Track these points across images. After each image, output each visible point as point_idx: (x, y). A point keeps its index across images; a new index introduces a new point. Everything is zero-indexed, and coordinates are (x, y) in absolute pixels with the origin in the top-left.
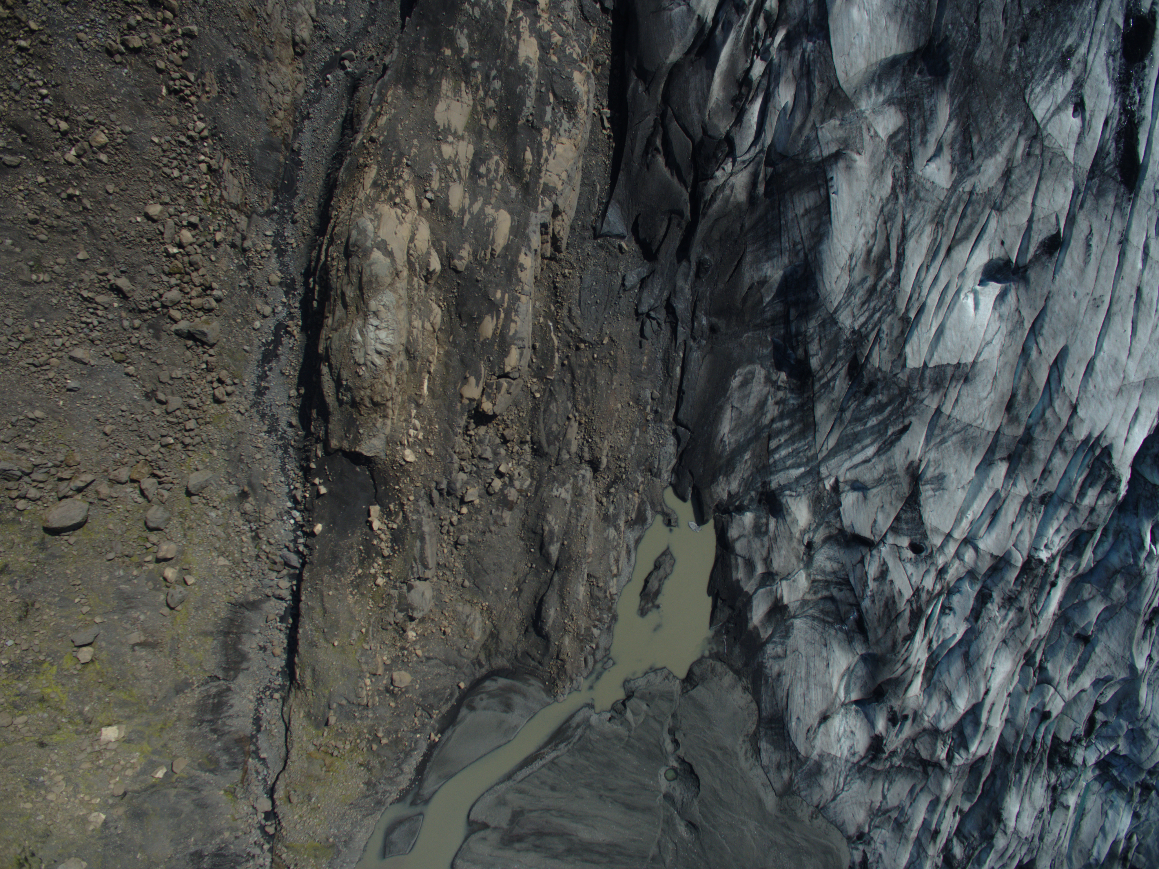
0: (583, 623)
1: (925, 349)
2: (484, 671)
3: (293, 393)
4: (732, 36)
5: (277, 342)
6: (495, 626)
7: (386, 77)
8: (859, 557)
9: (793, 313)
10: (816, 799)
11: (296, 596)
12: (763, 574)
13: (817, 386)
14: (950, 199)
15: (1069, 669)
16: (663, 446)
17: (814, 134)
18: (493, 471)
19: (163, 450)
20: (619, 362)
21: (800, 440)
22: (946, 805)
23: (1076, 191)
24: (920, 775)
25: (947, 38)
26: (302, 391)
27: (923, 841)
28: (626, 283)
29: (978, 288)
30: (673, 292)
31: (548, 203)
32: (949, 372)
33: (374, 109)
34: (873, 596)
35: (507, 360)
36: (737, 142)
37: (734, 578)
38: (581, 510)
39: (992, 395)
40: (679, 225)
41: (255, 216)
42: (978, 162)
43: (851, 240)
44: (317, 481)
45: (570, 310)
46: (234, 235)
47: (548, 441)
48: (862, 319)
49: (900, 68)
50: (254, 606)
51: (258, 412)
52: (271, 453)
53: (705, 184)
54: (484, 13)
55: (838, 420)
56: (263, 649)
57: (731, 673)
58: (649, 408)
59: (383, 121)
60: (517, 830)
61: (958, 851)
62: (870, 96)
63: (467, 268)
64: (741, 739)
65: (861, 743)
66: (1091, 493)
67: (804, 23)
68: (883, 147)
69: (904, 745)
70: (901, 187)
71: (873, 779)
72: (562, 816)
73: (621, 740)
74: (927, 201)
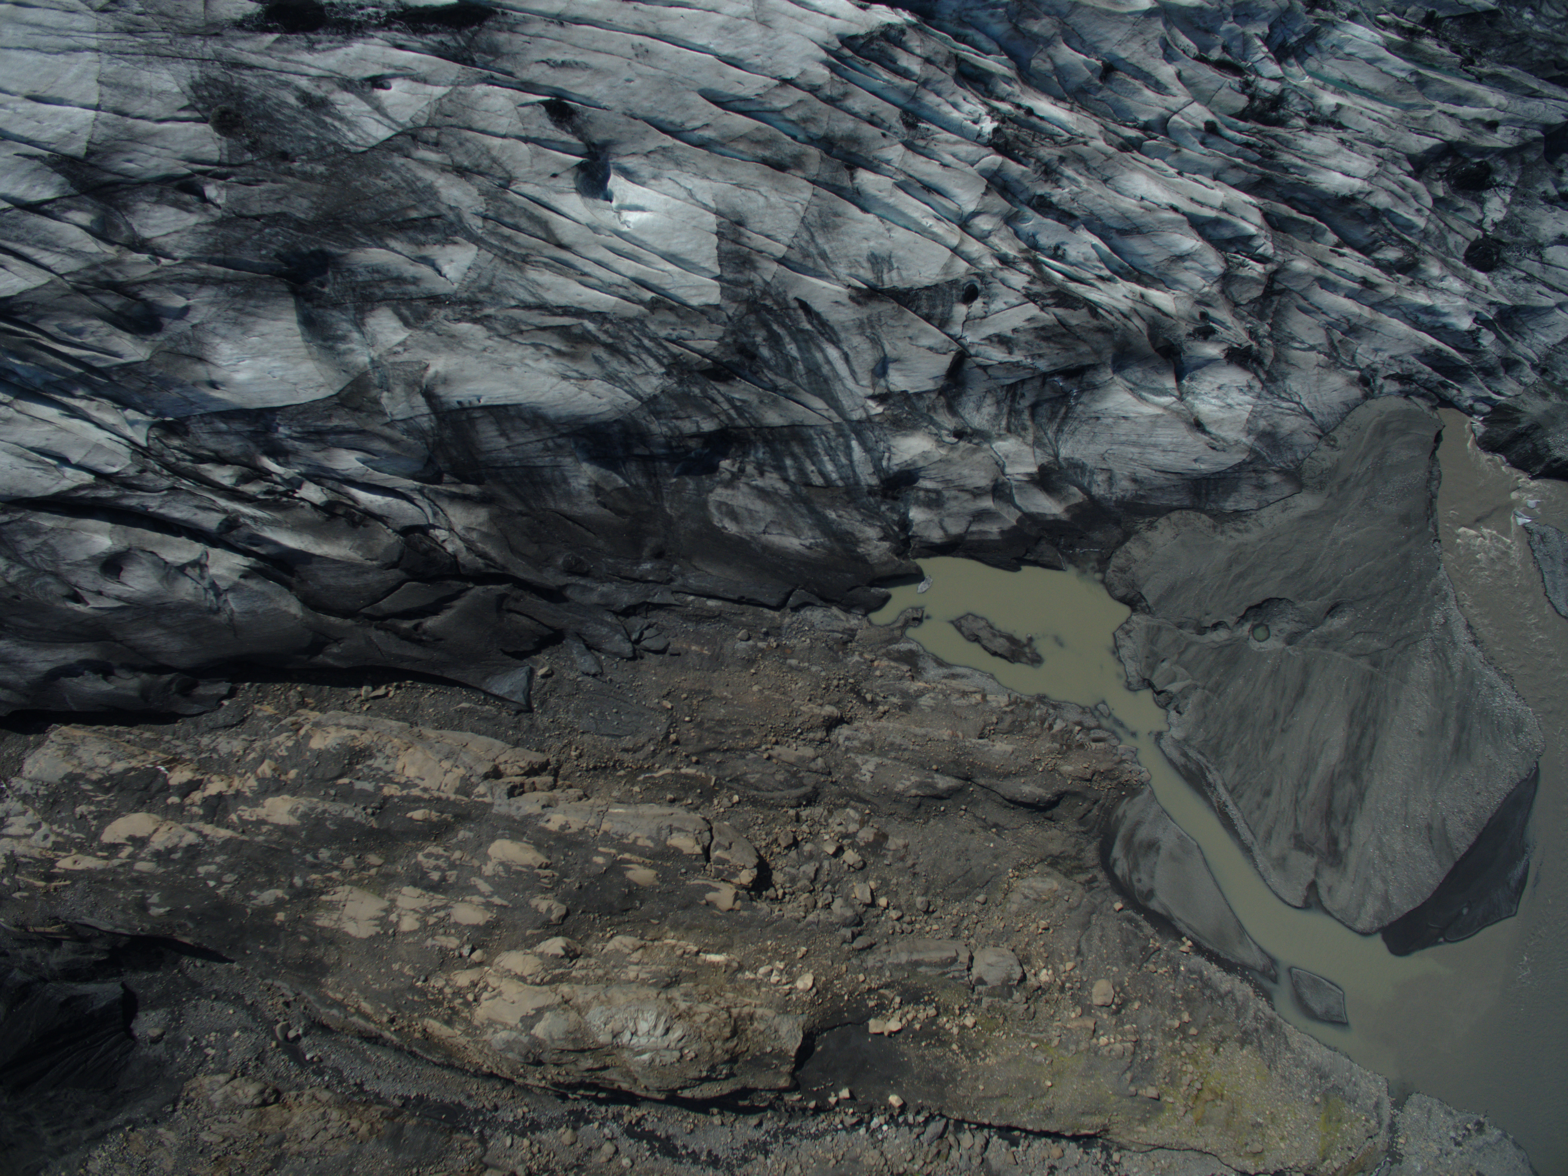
0: (1045, 745)
1: (695, 278)
2: (1101, 876)
3: (717, 1120)
4: (269, 533)
5: (650, 1136)
6: (1042, 861)
7: (310, 998)
8: (977, 370)
9: (639, 451)
10: (1308, 439)
11: (983, 1126)
12: (994, 498)
13: (741, 423)
14: (492, 246)
15: (1149, 93)
16: (812, 625)
17: (400, 424)
18: (834, 861)
20: (697, 686)
21: (814, 446)
22: (1327, 266)
23: (490, 81)
24: (1285, 300)
25: (278, 255)
26: (715, 1110)
27: (1376, 300)
28: (593, 671)
29: (614, 204)
30: (607, 607)
31: (481, 789)
32: (728, 246)
33: (353, 1015)
34: (1033, 357)
35: (686, 851)
36: (408, 522)
37: (998, 537)
38: (892, 744)
39: (762, 189)
40: (517, 600)
41: (485, 1159)
42: (443, 209)
43: (543, 378)
44: (832, 1100)
45: (625, 750)
47: (797, 787)
48: (651, 362)
49: (316, 313)
51: (739, 1166)
52: (794, 1153)
53: (464, 566)
54: (231, 869)
55: (788, 394)
57: (1128, 544)
58: (761, 644)
59: (366, 1007)
60: (1322, 844)
61: (1392, 254)
62: (352, 351)
63: (562, 901)
64: (1219, 538)
65: (1236, 376)
66: (905, 61)
67: (253, 436)
68: (419, 334)
69: (1242, 318)
70: (473, 311)
71: (1287, 362)
72: (1307, 784)
73: (1207, 700)
74: (494, 276)
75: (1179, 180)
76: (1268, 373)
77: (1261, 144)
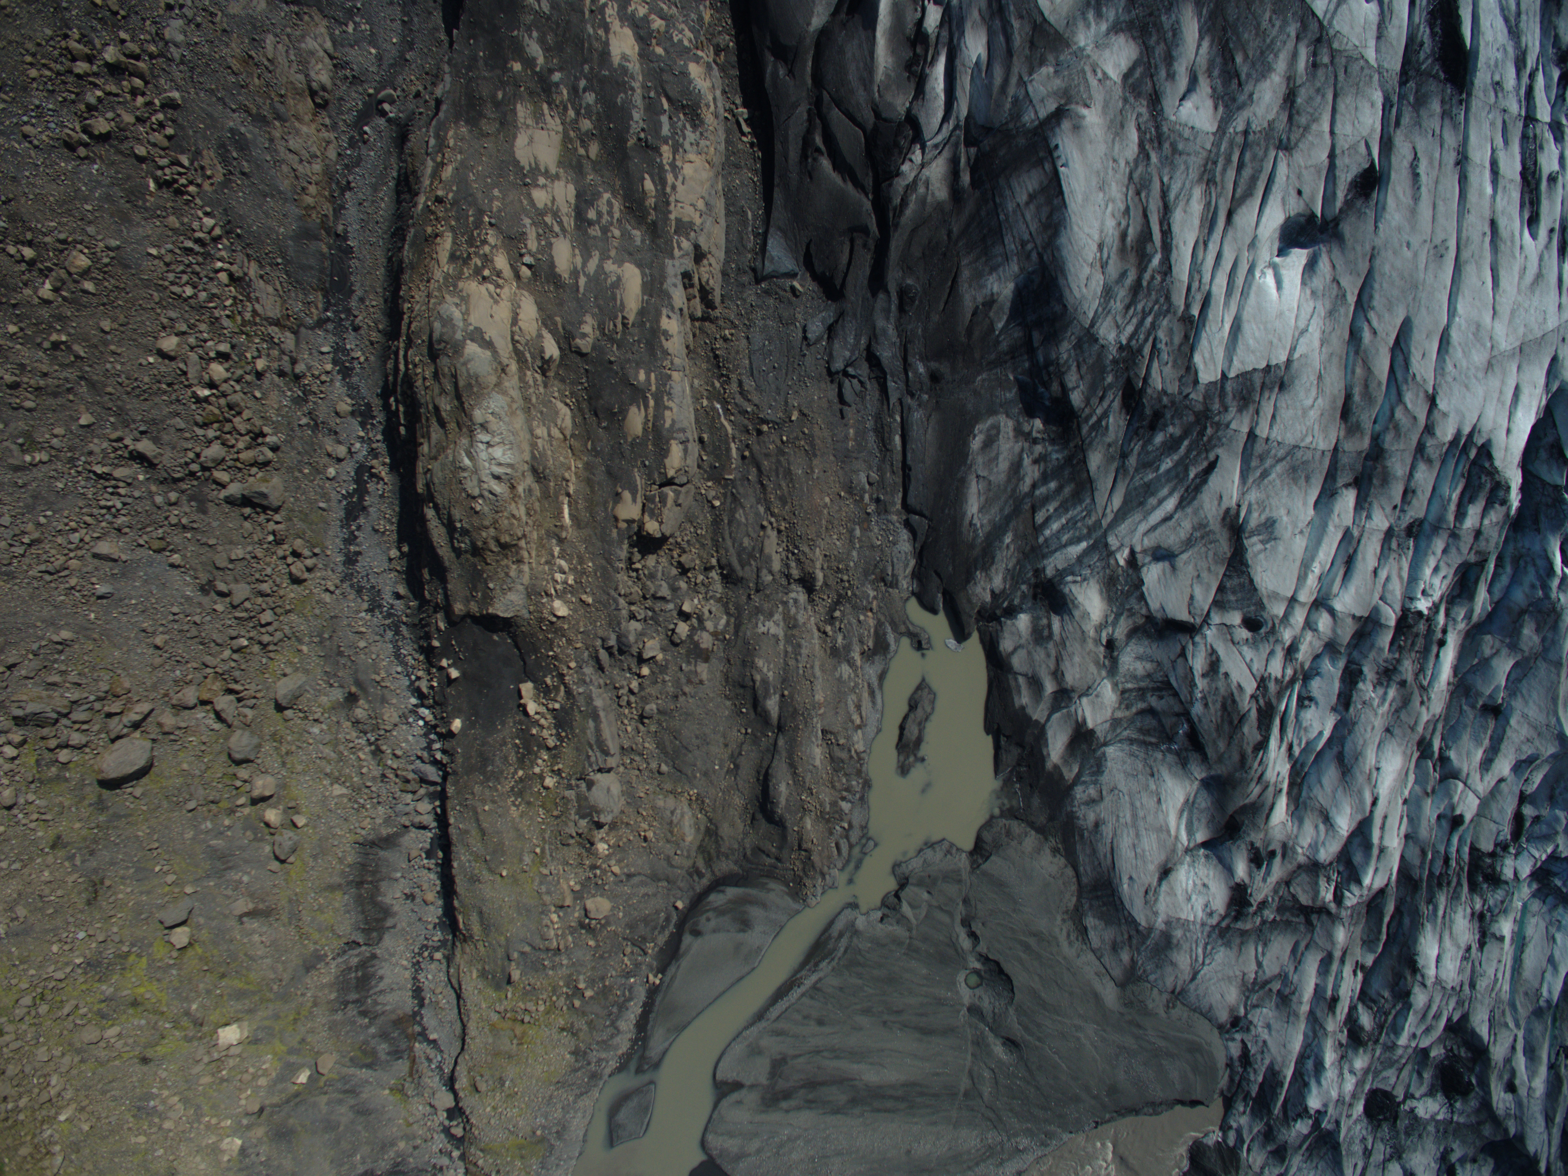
0: (826, 796)
1: (1220, 354)
2: (705, 882)
3: (394, 553)
5: (361, 491)
6: (710, 820)
7: (441, 115)
8: (1178, 649)
9: (1037, 337)
10: (1169, 982)
11: (442, 820)
12: (1055, 693)
13: (1085, 430)
14: (1219, 145)
15: (1479, 755)
16: (894, 543)
17: (1023, 91)
18: (675, 613)
19: (235, 656)
20: (817, 441)
21: (1074, 506)
22: (1342, 961)
23: (1387, 105)
24: (1302, 928)
26: (405, 549)
27: (1319, 1014)
28: (809, 336)
29: (1277, 260)
30: (873, 337)
31: (686, 245)
32: (1257, 379)
33: (434, 160)
34: (1204, 698)
35: (667, 461)
36: (922, 120)
37: (1017, 705)
38: (800, 646)
39: (1320, 400)
40: (865, 246)
41: (303, 330)
42: (1248, 89)
43: (1096, 224)
44: (444, 663)
45: (740, 384)
46: (280, 360)
47: (740, 561)
48: (1130, 329)
50: (388, 842)
51: (352, 586)
52: (378, 638)
53: (891, 185)
55: (1121, 471)
56: (410, 897)
57: (1033, 833)
58: (867, 496)
59: (448, 172)
60: (782, 1085)
61: (1366, 1020)
62: (1088, 26)
63: (594, 348)
64: (1059, 918)
65: (1219, 897)
66: (1474, 512)
68: (1118, 91)
69: (1275, 891)
70: (1151, 140)
71: (1242, 943)
72: (837, 1057)
73: (900, 944)
74: (1188, 154)
75: (1400, 802)
76: (1228, 927)
77: (1450, 873)
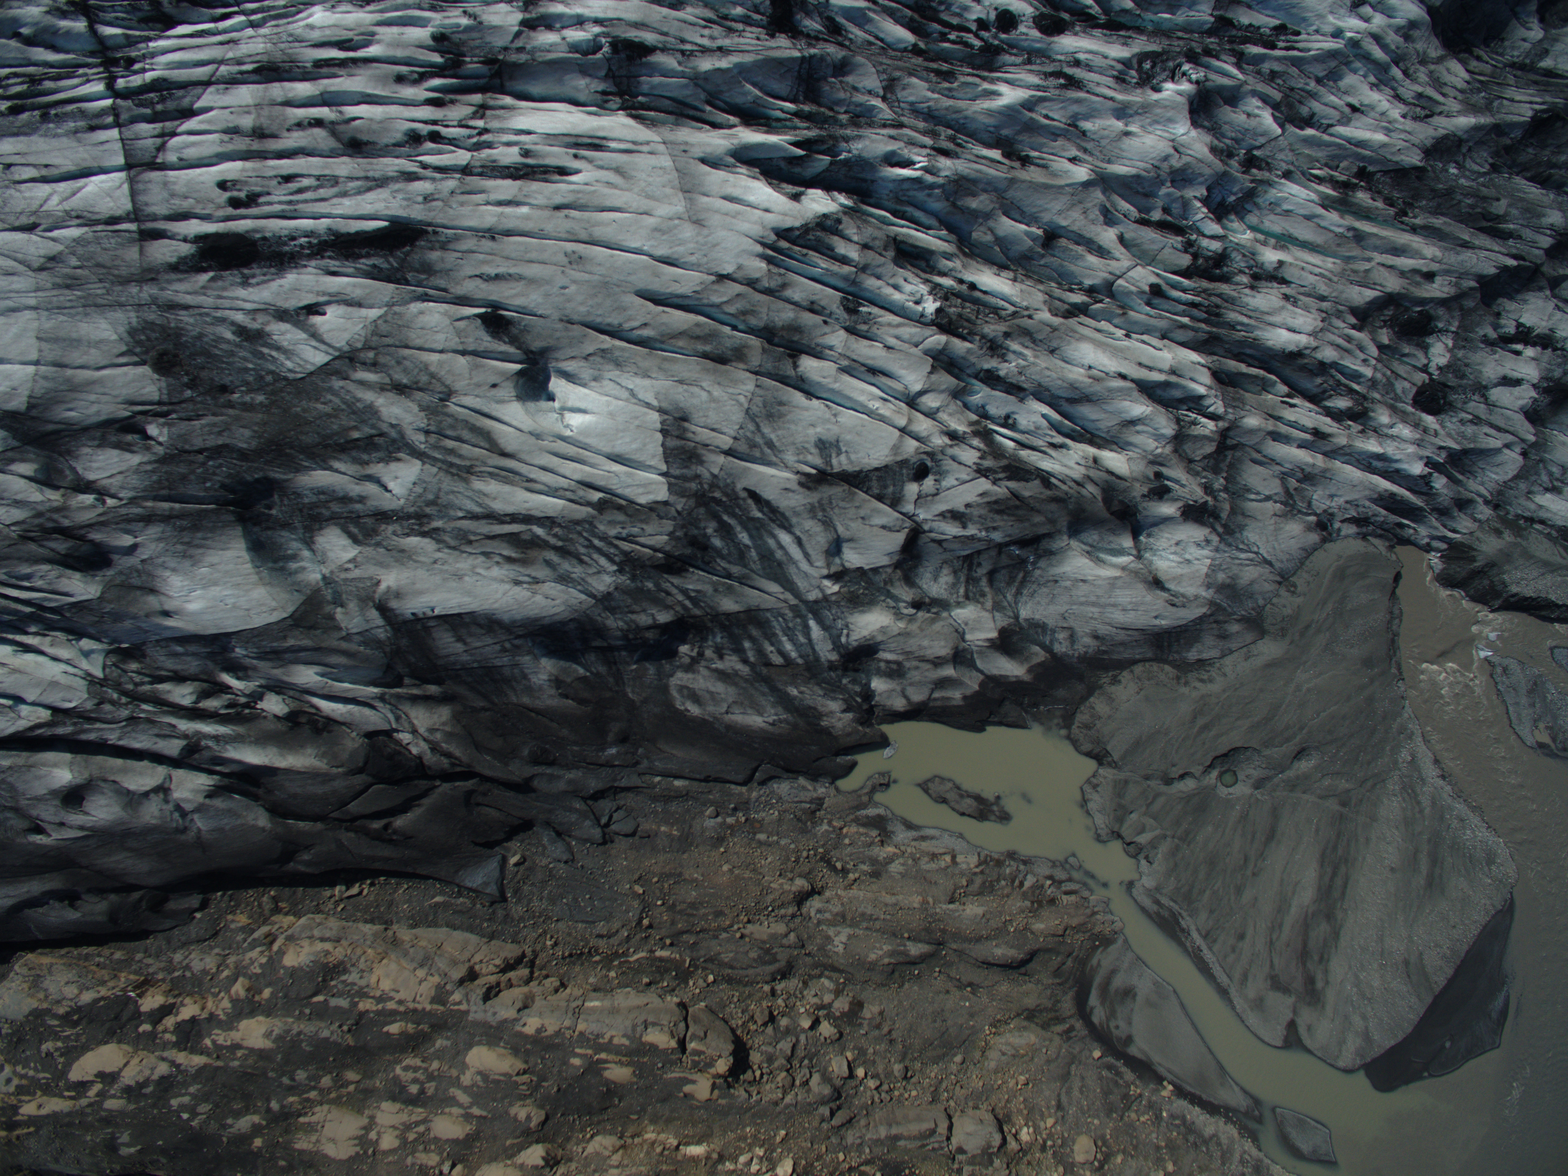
1: (643, 476)
2: (1079, 1025)
4: (231, 753)
6: (1018, 1015)
8: (932, 544)
9: (598, 643)
10: (1268, 587)
12: (955, 665)
13: (697, 612)
14: (436, 460)
15: (1092, 259)
16: (779, 798)
17: (356, 637)
18: (810, 1033)
20: (667, 870)
21: (772, 628)
22: (1279, 419)
24: (1238, 454)
27: (1328, 448)
28: (564, 858)
29: (557, 405)
30: (575, 792)
31: (457, 996)
32: (673, 443)
34: (987, 530)
35: (662, 1046)
36: (371, 728)
37: (961, 703)
38: (863, 914)
39: (704, 384)
40: (485, 794)
42: (385, 428)
43: (495, 585)
45: (600, 937)
47: (770, 963)
48: (603, 561)
49: (264, 536)
53: (430, 767)
55: (743, 580)
57: (1092, 699)
58: (730, 821)
60: (1298, 984)
61: (1341, 403)
62: (303, 569)
63: (541, 1107)
64: (1183, 689)
65: (1193, 532)
66: (842, 248)
67: (211, 656)
68: (369, 551)
69: (1197, 474)
70: (421, 525)
71: (1243, 514)
72: (1281, 926)
73: (1177, 848)
74: (440, 489)
75: (1126, 343)
76: (1225, 526)
77: (1206, 303)
